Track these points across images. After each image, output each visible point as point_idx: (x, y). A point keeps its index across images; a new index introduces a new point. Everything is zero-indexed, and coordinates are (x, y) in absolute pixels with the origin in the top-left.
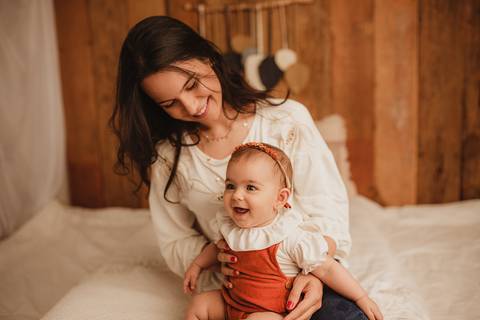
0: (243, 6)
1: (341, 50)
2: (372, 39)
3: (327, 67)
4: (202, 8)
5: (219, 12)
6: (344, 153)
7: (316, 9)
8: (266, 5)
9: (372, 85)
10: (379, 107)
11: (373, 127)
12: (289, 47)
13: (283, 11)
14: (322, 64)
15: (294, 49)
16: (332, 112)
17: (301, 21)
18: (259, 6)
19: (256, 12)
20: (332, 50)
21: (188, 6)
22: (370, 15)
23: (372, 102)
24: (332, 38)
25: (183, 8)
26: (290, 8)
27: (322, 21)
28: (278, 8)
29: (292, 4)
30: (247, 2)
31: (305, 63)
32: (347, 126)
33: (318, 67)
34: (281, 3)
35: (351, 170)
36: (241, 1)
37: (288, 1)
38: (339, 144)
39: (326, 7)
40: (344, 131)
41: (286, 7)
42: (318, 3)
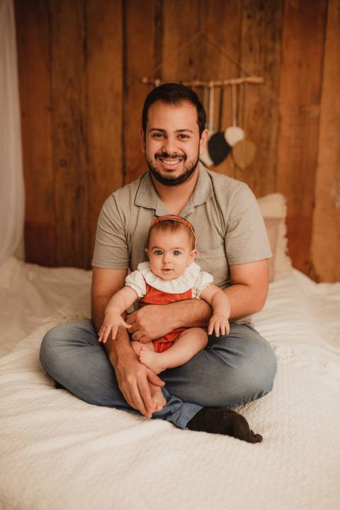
0: (197, 83)
1: (288, 130)
2: (318, 120)
3: (273, 145)
6: (282, 229)
7: (267, 90)
8: (219, 83)
9: (316, 165)
10: (320, 186)
11: (313, 205)
12: (237, 125)
13: (234, 89)
14: (269, 143)
15: (243, 128)
16: (275, 191)
17: (251, 100)
18: (211, 84)
19: (209, 89)
20: (279, 130)
21: (145, 80)
22: (317, 99)
23: (313, 182)
24: (280, 119)
25: (140, 81)
26: (242, 87)
27: (271, 101)
28: (230, 85)
29: (244, 83)
30: (201, 80)
31: (252, 140)
32: (287, 204)
33: (264, 145)
34: (233, 81)
35: (289, 245)
36: (195, 79)
37: (239, 81)
38: (279, 219)
39: (275, 88)
40: (285, 208)
41: (238, 86)
42: (269, 83)
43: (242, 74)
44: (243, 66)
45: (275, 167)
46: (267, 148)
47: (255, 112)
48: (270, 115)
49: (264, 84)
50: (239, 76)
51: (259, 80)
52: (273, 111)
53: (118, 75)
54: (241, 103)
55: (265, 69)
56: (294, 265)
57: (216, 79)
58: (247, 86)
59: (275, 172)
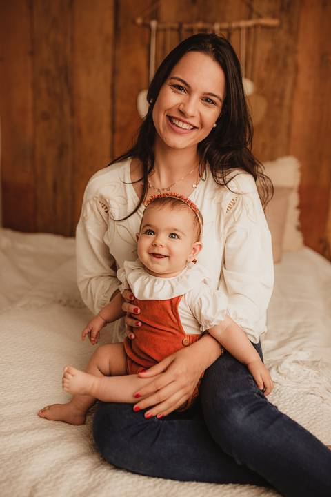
0: (200, 25)
1: (305, 84)
3: (287, 102)
4: (154, 24)
5: (172, 29)
6: (294, 199)
7: (282, 35)
8: (226, 25)
12: (246, 77)
13: (244, 33)
14: (282, 98)
15: (252, 80)
16: (288, 154)
17: (264, 47)
20: (295, 83)
21: (139, 21)
24: (297, 70)
25: (134, 22)
26: (253, 30)
27: (287, 48)
28: (239, 29)
29: (255, 26)
30: (205, 21)
31: (263, 95)
32: (302, 170)
33: (277, 101)
34: (243, 24)
35: (301, 218)
36: (198, 20)
37: (250, 23)
38: (291, 189)
39: (293, 32)
40: (298, 174)
41: (248, 29)
42: (285, 26)
43: (254, 15)
44: (255, 5)
45: (289, 127)
46: (280, 105)
47: (268, 61)
48: (285, 65)
49: (280, 27)
50: (250, 18)
51: (273, 22)
52: (290, 60)
53: (109, 14)
54: (251, 49)
55: (282, 9)
56: (307, 243)
57: (223, 20)
58: (259, 30)
59: (289, 134)
